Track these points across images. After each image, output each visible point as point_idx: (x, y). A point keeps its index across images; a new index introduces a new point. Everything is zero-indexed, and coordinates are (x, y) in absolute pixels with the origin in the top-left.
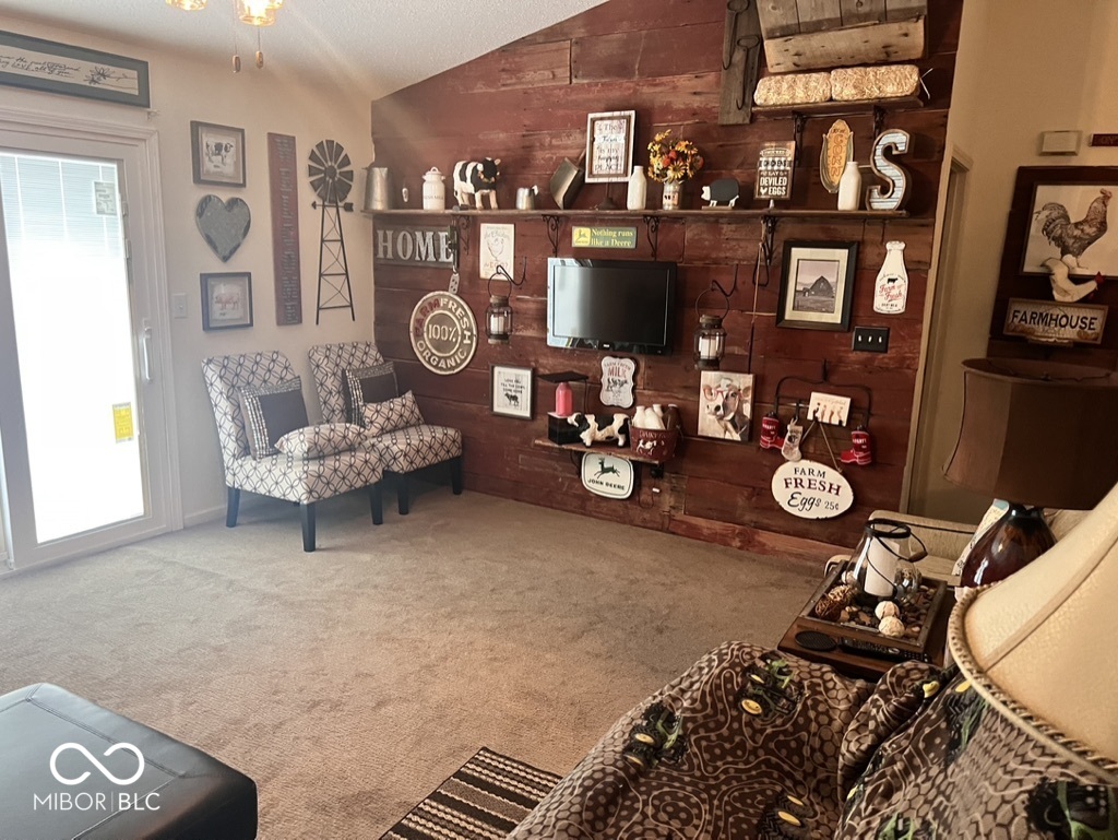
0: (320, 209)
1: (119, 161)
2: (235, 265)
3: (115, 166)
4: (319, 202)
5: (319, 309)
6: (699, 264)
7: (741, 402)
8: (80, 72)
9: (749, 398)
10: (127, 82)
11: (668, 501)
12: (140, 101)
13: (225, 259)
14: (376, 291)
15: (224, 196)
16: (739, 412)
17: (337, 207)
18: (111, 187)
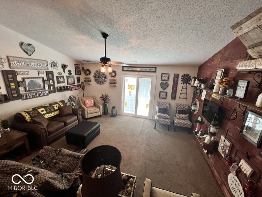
0: (182, 84)
1: (152, 78)
2: (165, 91)
3: (151, 79)
4: (182, 83)
5: (179, 98)
6: (229, 109)
7: (226, 149)
8: (148, 69)
9: (228, 149)
10: (153, 70)
11: (211, 161)
12: (155, 72)
13: (164, 90)
14: (193, 97)
15: (165, 82)
16: (225, 151)
17: (187, 84)
18: (150, 81)
